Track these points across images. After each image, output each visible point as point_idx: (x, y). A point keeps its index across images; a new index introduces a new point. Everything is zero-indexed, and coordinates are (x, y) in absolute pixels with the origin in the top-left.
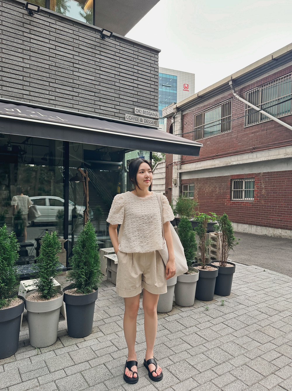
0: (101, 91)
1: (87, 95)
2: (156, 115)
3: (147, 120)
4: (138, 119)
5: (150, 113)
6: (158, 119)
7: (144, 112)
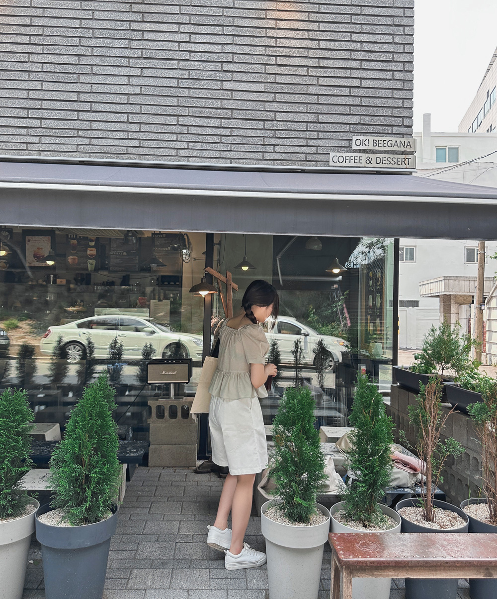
1: (247, 130)
2: (407, 145)
3: (384, 159)
4: (361, 158)
5: (390, 142)
6: (412, 153)
7: (377, 143)
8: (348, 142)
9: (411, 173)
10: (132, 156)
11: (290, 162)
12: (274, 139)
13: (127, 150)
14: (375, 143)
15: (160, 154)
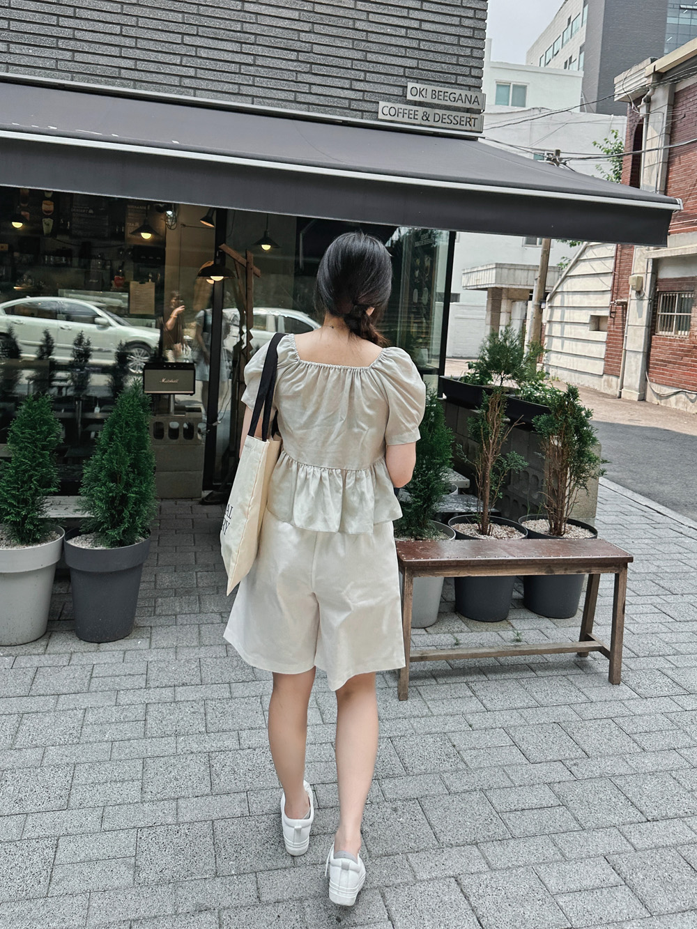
0: (314, 46)
1: (276, 60)
2: (474, 101)
3: (444, 117)
4: (416, 113)
5: (453, 95)
6: (479, 112)
7: (437, 94)
8: (401, 89)
9: (474, 139)
10: (125, 82)
11: (329, 109)
12: (310, 76)
13: (120, 74)
14: (435, 94)
15: (160, 82)
